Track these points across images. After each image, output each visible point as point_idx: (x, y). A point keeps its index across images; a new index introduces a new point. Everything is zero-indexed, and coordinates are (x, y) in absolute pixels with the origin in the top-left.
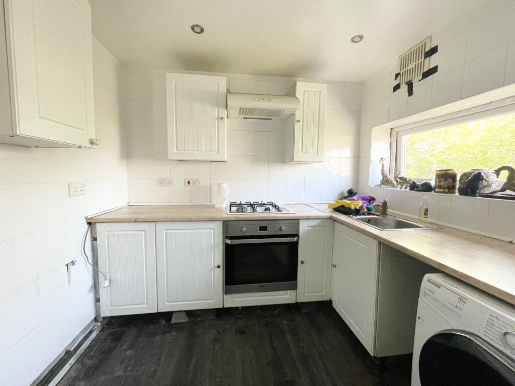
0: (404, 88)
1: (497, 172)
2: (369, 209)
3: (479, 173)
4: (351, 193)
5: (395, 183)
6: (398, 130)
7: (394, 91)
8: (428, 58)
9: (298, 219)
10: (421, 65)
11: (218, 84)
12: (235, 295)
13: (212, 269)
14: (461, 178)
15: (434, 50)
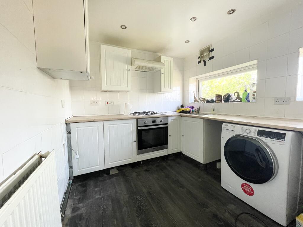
0: (202, 63)
1: (234, 94)
2: (193, 111)
3: (230, 94)
4: (182, 106)
5: (199, 101)
6: (199, 79)
7: (198, 64)
8: (211, 53)
9: (167, 117)
10: (209, 55)
11: (127, 53)
12: (142, 155)
13: (131, 143)
14: (224, 96)
15: (213, 50)
